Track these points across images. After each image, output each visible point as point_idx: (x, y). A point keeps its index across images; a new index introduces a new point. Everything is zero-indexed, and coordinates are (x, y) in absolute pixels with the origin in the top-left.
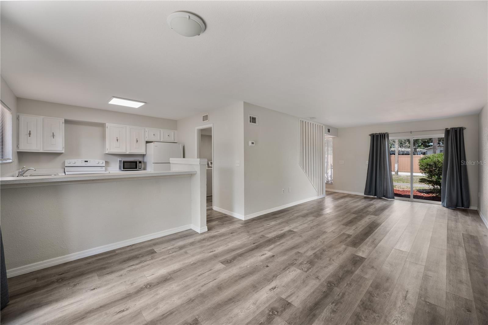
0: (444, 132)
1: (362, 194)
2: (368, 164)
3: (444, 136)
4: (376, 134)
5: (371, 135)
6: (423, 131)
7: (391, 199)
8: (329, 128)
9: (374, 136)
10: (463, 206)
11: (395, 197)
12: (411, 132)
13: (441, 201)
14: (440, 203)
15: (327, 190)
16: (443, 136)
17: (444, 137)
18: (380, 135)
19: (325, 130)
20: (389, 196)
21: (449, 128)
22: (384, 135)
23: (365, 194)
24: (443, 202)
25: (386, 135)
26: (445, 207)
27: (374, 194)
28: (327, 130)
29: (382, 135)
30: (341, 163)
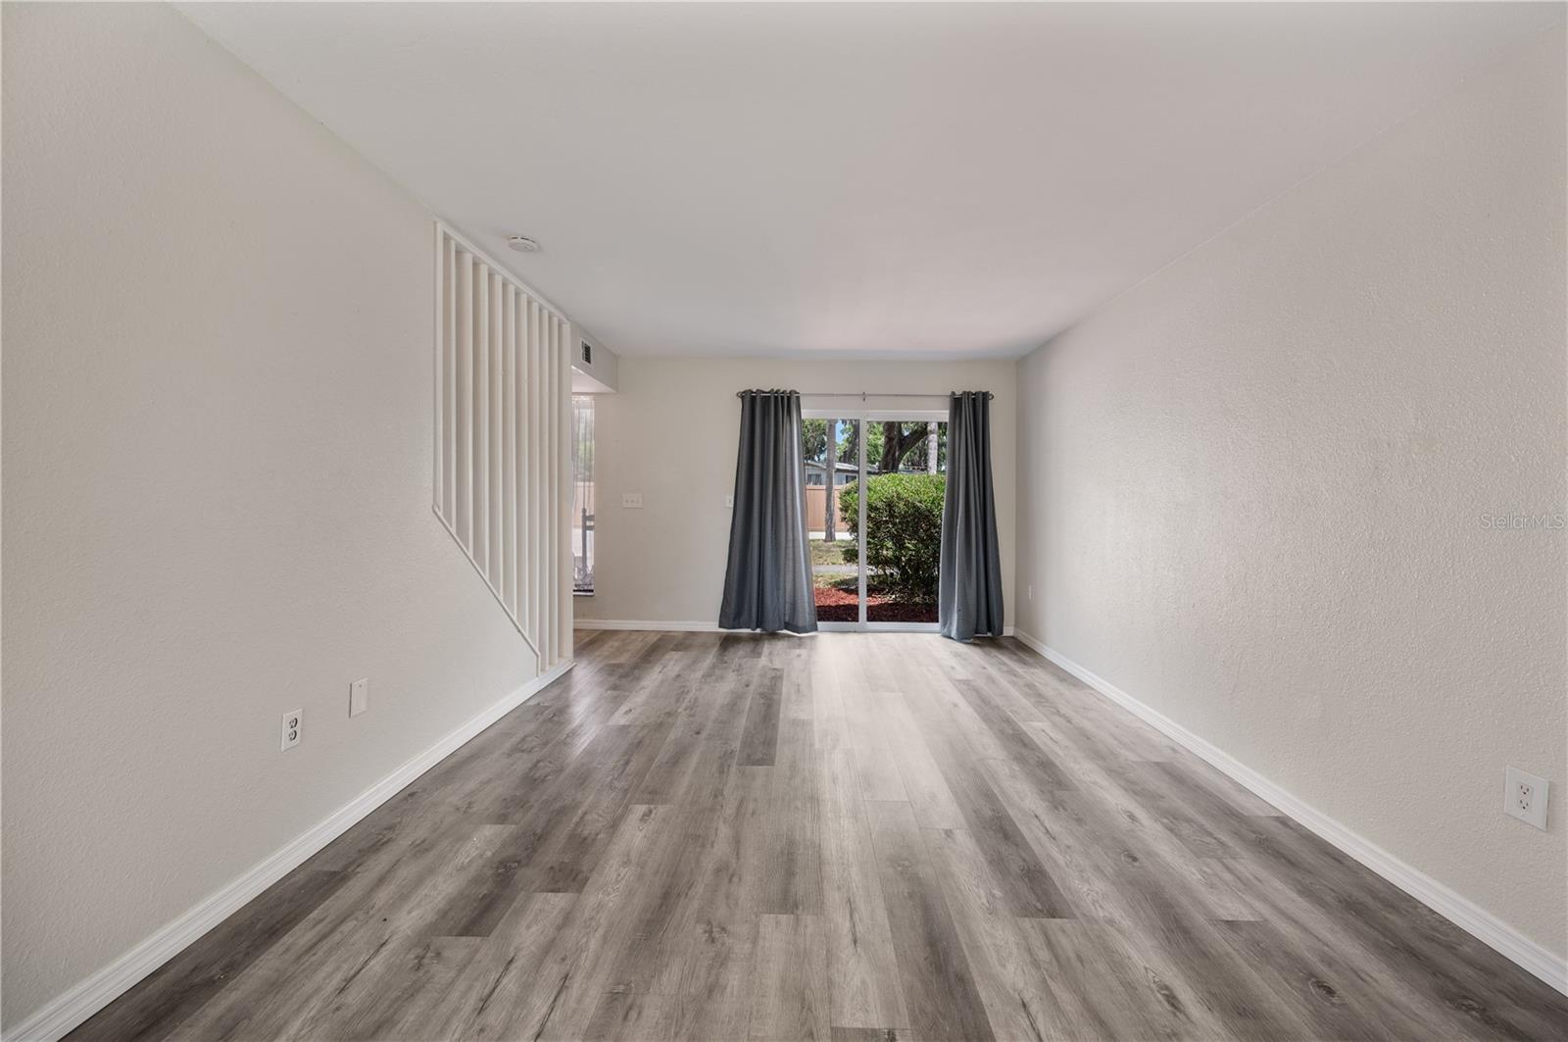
0: (947, 402)
1: (712, 626)
2: (732, 506)
3: (948, 416)
4: (759, 391)
5: (743, 396)
6: (896, 395)
7: (807, 632)
8: (589, 345)
9: (753, 399)
10: (989, 630)
11: (820, 624)
12: (864, 396)
13: (937, 621)
14: (936, 626)
15: (579, 626)
16: (945, 416)
17: (947, 421)
18: (776, 398)
19: (571, 350)
20: (800, 624)
21: (958, 393)
22: (789, 398)
23: (720, 627)
24: (944, 625)
25: (793, 400)
26: (950, 638)
27: (754, 624)
28: (582, 351)
29: (782, 398)
30: (630, 505)
